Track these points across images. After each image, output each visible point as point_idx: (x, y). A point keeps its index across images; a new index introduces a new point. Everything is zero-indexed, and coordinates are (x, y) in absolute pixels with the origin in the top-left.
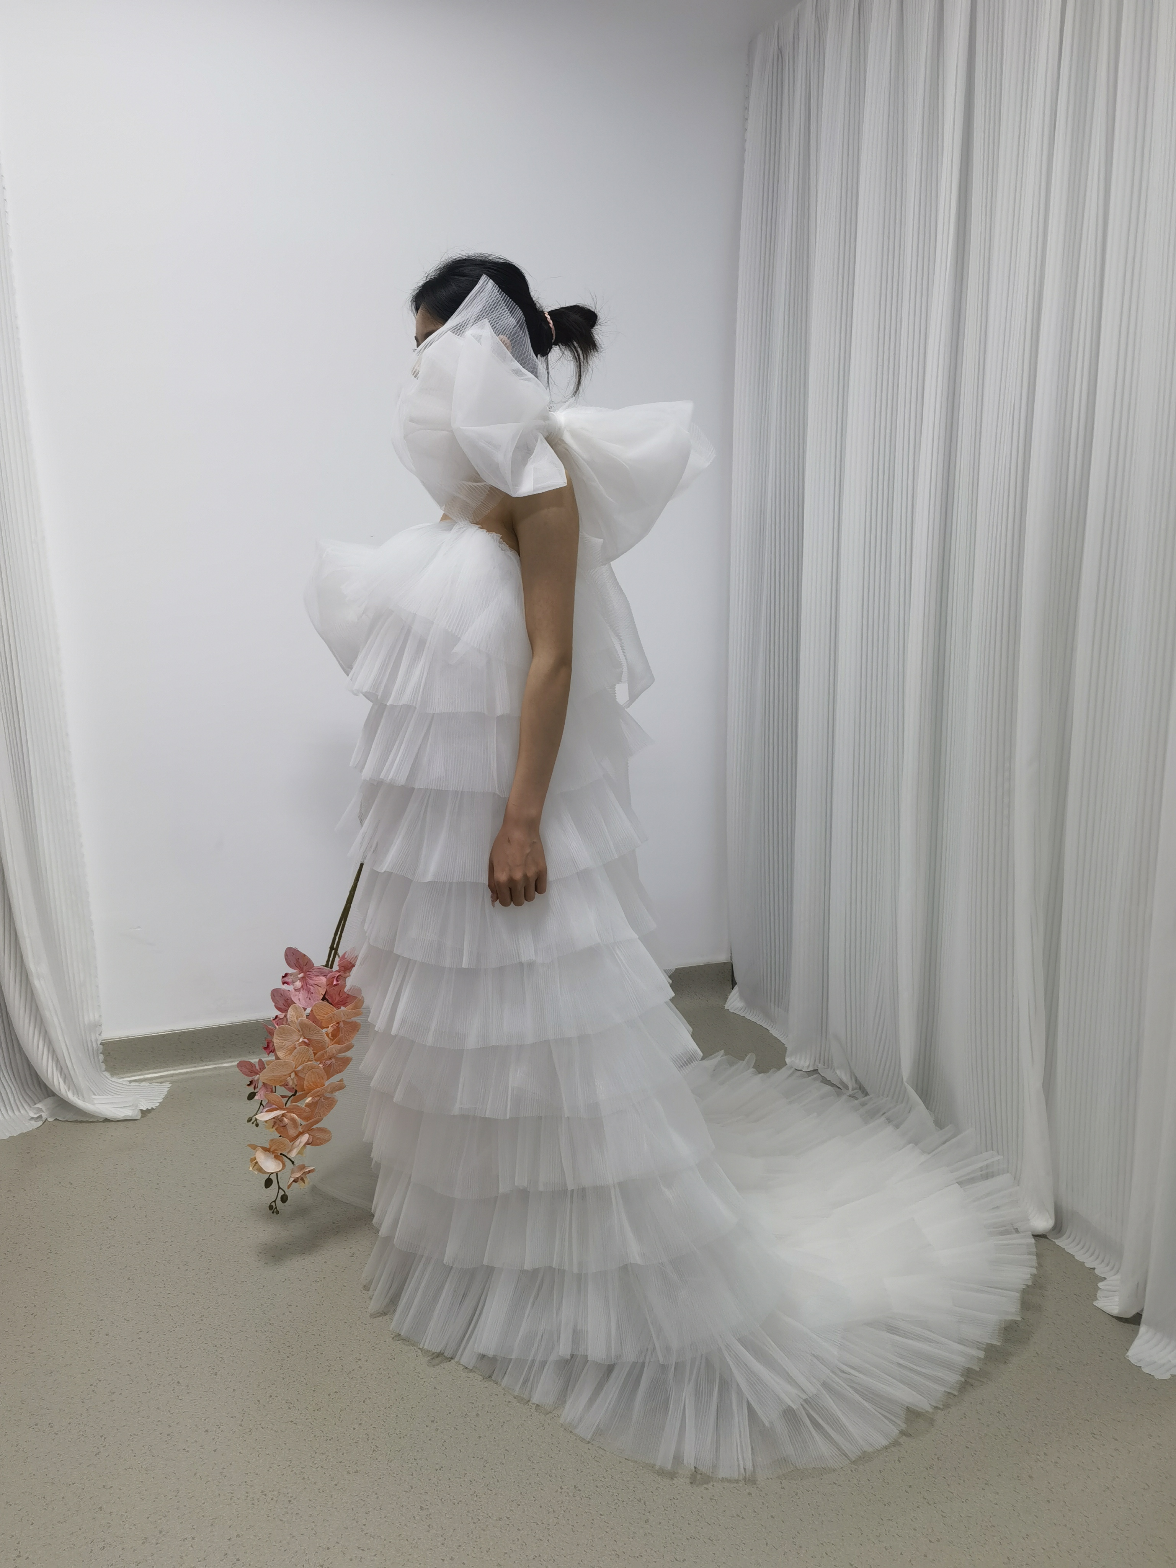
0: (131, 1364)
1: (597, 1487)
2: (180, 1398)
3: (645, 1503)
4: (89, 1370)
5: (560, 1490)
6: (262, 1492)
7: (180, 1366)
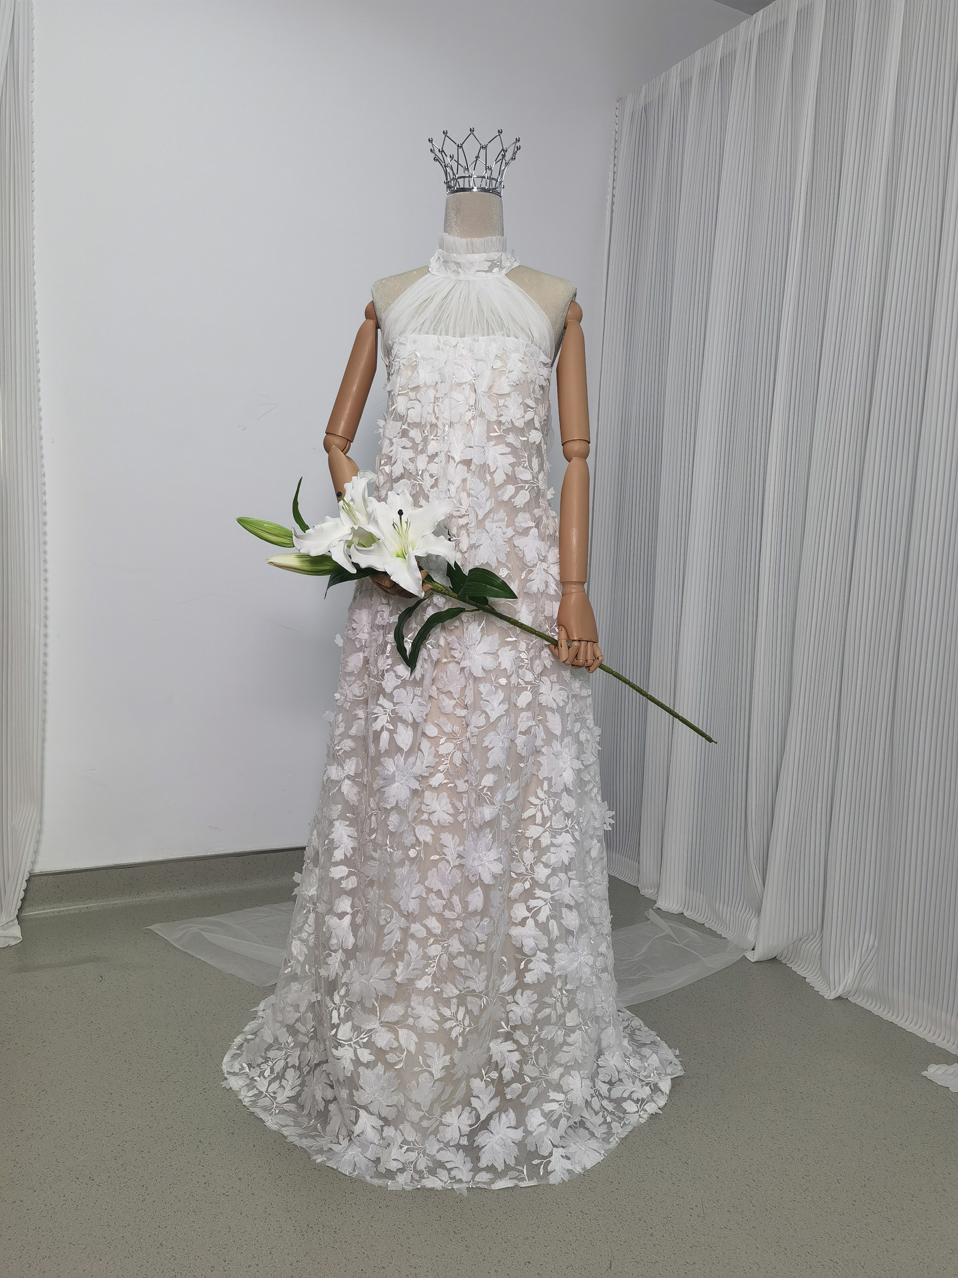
0: (150, 1128)
1: (600, 1210)
2: (206, 1153)
3: (645, 1221)
4: (113, 1134)
5: (569, 1214)
6: (308, 1225)
7: (198, 1129)
